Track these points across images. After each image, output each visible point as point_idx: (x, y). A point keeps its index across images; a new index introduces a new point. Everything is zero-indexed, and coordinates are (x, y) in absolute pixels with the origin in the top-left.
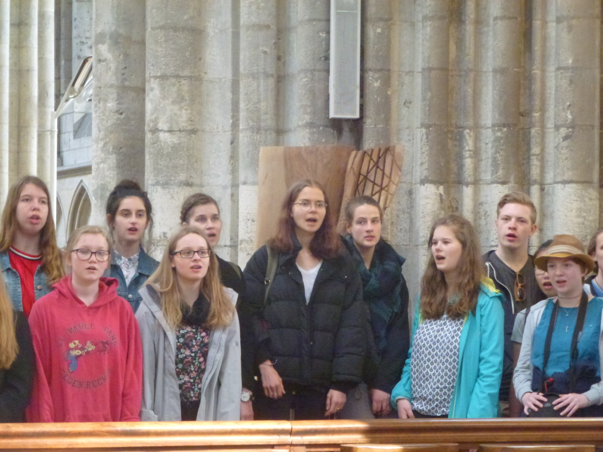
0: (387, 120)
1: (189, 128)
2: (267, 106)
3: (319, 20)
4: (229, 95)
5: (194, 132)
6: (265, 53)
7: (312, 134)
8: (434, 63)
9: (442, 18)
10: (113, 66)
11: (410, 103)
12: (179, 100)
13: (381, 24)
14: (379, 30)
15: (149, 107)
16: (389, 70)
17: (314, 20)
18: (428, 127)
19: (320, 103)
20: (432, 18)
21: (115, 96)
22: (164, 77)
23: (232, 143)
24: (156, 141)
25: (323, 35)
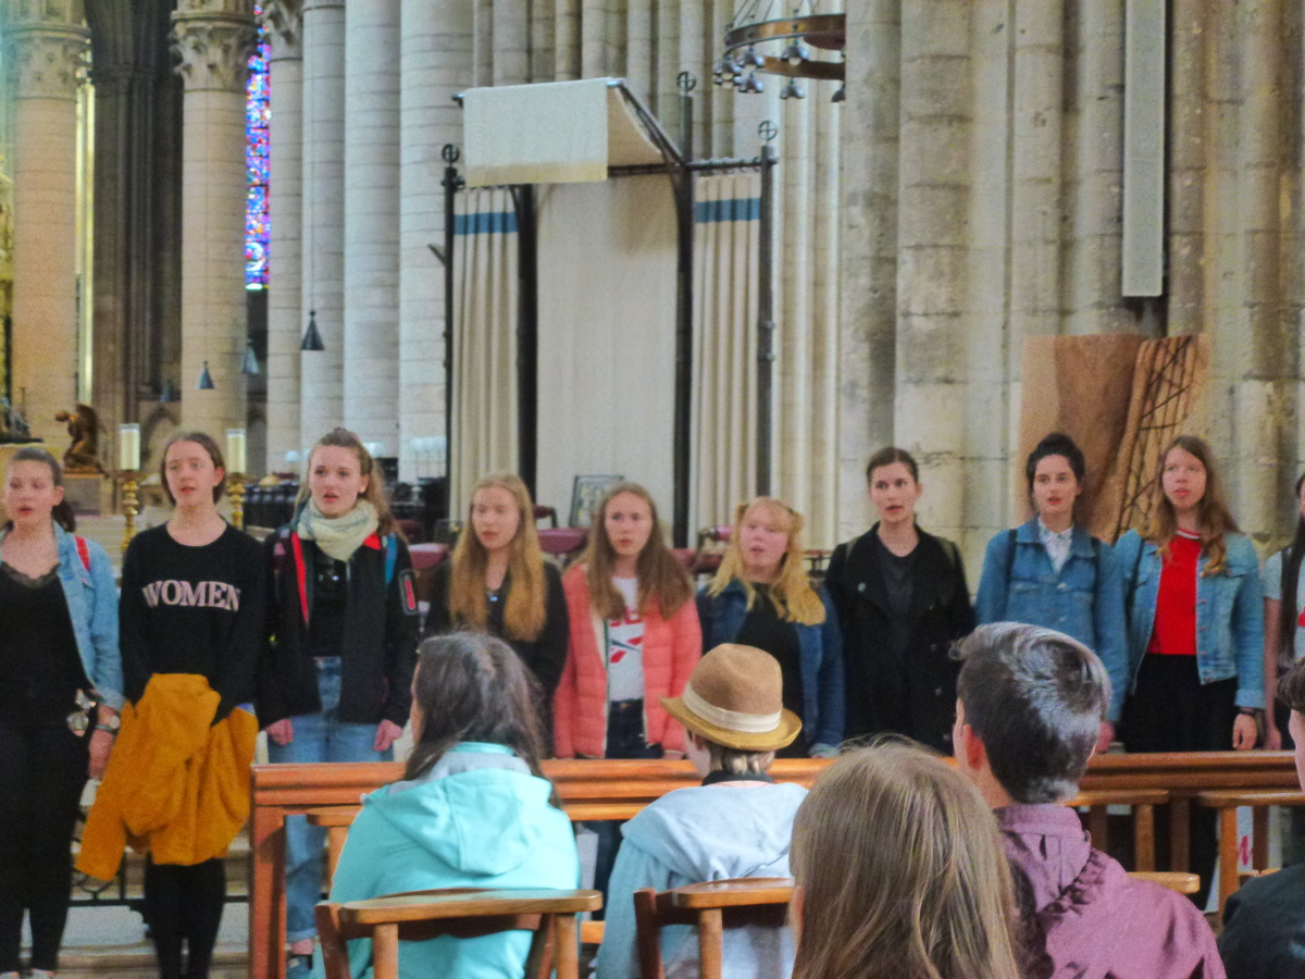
0: (1199, 298)
1: (950, 310)
2: (1046, 280)
3: (1111, 171)
4: (1001, 267)
5: (955, 314)
6: (1044, 213)
7: (1101, 317)
8: (1260, 223)
9: (1270, 165)
10: (866, 233)
11: (1232, 273)
12: (938, 275)
13: (1191, 173)
14: (1188, 182)
15: (901, 284)
16: (1201, 233)
17: (1104, 171)
18: (1252, 306)
19: (1111, 276)
20: (1256, 166)
21: (868, 270)
22: (918, 247)
23: (1004, 328)
24: (908, 328)
25: (1115, 190)
